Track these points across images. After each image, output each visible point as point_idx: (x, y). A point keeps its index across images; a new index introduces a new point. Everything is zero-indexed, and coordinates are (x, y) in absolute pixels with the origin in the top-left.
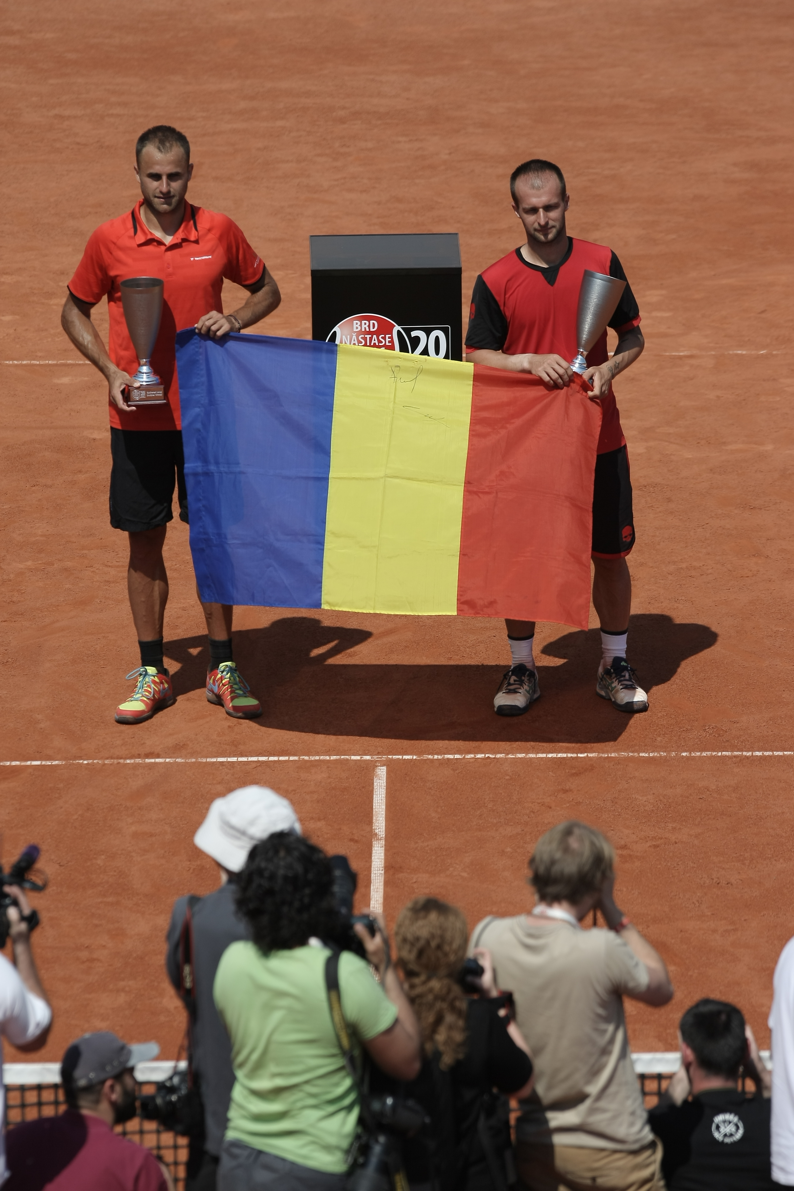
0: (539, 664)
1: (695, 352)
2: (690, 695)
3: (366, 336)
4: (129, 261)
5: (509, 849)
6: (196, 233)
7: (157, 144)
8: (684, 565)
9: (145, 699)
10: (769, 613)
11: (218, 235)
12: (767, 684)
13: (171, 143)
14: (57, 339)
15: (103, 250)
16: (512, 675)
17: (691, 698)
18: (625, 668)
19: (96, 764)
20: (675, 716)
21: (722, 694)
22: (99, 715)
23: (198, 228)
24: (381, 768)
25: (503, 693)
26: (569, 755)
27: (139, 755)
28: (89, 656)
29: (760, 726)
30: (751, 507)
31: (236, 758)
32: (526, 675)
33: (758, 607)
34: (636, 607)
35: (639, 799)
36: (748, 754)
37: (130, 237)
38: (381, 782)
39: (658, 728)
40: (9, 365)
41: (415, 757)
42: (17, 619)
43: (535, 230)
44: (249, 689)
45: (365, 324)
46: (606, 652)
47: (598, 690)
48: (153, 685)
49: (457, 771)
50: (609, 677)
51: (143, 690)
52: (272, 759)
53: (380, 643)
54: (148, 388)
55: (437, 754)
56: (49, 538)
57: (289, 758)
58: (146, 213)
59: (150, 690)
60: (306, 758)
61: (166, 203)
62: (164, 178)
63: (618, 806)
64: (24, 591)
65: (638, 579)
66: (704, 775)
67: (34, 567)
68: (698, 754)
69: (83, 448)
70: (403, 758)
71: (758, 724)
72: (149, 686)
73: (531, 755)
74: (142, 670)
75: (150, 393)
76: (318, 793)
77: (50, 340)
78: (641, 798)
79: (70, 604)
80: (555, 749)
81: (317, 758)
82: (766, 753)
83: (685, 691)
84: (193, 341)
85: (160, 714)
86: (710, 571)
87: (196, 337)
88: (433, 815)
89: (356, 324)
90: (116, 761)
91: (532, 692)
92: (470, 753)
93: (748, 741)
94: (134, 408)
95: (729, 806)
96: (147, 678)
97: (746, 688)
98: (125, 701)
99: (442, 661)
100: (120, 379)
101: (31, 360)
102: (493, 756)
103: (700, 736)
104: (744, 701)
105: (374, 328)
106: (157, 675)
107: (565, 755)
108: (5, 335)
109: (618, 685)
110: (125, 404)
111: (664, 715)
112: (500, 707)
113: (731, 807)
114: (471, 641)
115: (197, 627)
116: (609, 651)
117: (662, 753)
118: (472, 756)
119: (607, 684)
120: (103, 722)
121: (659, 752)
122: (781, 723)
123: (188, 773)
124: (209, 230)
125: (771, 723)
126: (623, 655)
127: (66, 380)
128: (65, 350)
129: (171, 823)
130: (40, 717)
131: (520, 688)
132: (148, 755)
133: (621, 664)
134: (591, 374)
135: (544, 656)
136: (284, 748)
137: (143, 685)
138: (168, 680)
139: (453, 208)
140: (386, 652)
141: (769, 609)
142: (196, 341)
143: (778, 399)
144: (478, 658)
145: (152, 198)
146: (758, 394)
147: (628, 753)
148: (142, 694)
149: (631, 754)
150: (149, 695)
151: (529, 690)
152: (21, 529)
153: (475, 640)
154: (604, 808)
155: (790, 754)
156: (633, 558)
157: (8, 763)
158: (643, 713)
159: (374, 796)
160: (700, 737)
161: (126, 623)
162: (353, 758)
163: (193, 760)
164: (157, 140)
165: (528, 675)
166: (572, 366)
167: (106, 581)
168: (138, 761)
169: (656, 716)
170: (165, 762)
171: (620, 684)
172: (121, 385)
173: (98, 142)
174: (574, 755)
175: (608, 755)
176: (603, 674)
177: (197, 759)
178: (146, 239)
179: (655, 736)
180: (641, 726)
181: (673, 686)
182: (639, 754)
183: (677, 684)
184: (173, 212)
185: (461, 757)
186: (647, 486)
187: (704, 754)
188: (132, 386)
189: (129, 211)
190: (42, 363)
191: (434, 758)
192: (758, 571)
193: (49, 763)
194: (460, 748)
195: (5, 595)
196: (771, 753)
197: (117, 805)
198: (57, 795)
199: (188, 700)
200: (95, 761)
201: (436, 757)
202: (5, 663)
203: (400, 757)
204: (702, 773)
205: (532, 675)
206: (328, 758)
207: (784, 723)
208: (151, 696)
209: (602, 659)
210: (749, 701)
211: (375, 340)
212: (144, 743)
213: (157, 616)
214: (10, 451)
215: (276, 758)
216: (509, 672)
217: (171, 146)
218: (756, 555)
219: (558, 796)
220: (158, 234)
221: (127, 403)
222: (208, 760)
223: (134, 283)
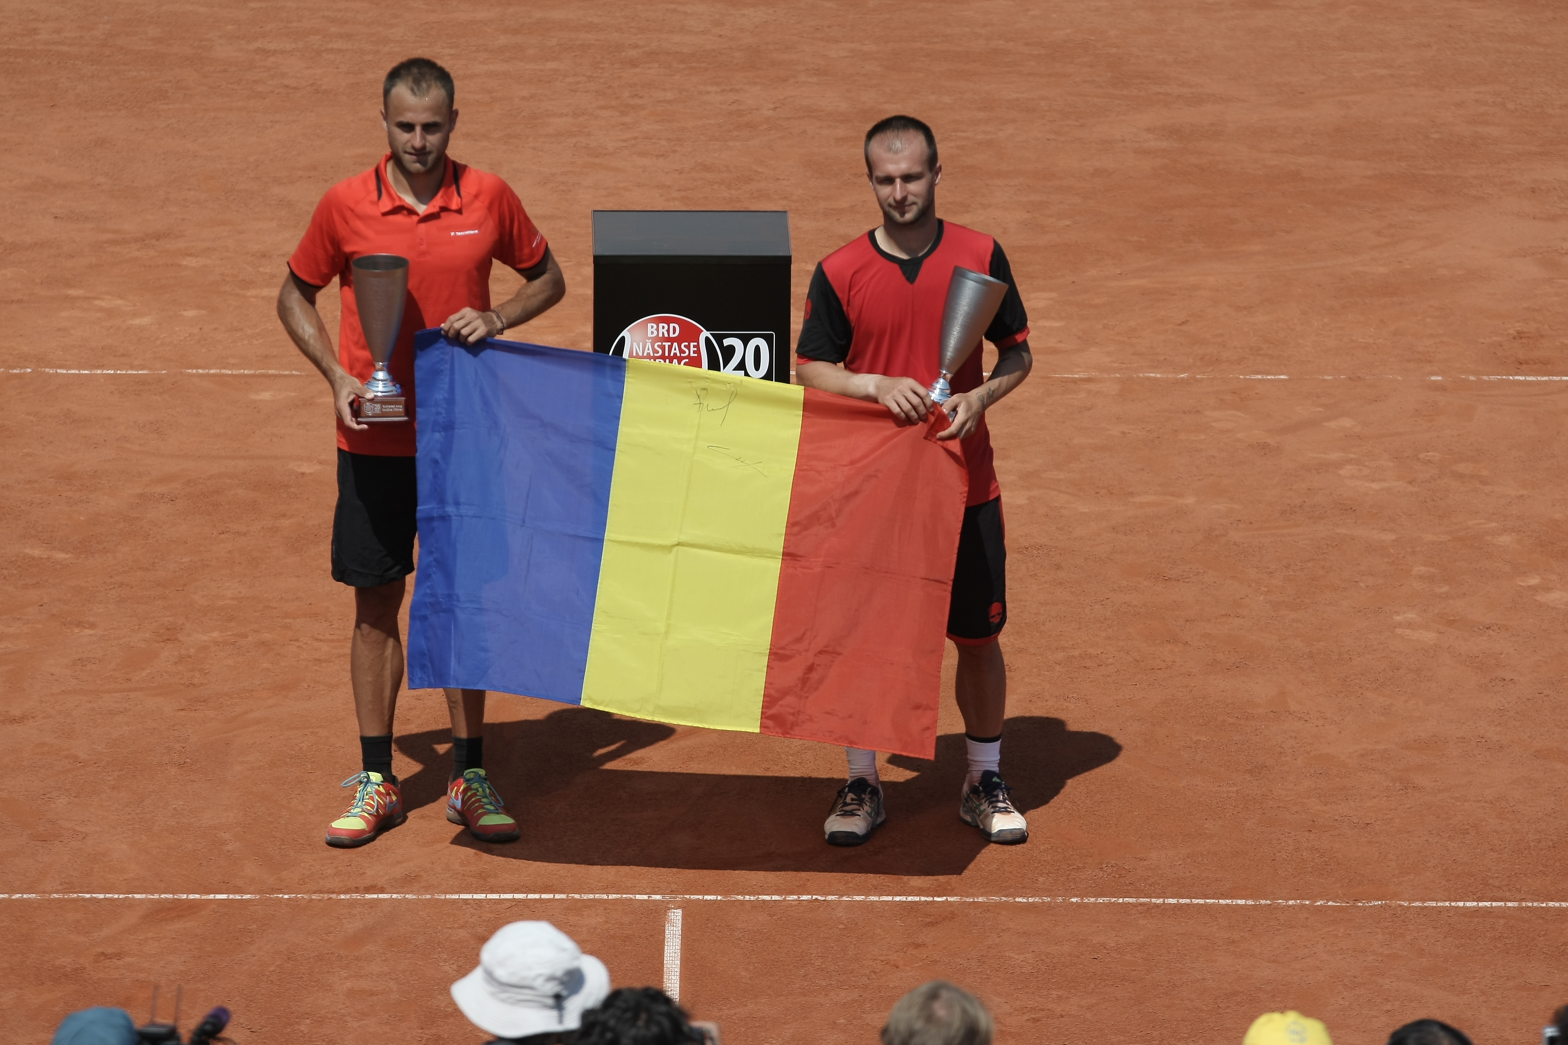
0: (884, 778)
1: (1094, 374)
2: (1083, 823)
3: (664, 344)
4: (369, 233)
5: (842, 1021)
6: (459, 199)
7: (410, 83)
8: (1076, 653)
9: (366, 815)
10: (1188, 716)
11: (487, 203)
12: (1184, 809)
13: (429, 82)
14: (255, 342)
15: (337, 218)
16: (849, 791)
17: (1084, 827)
18: (997, 786)
19: (300, 899)
20: (1063, 849)
21: (1125, 822)
22: (305, 835)
23: (462, 193)
24: (675, 911)
25: (837, 815)
26: (923, 899)
27: (357, 888)
28: (293, 757)
29: (1175, 865)
30: (1165, 578)
31: (485, 895)
32: (867, 793)
33: (1173, 709)
34: (1012, 709)
35: (1014, 958)
36: (1158, 902)
37: (373, 203)
38: (674, 929)
39: (1039, 865)
40: (192, 375)
41: (719, 898)
42: (198, 707)
43: (890, 205)
44: (503, 804)
45: (663, 327)
46: (973, 765)
47: (962, 814)
48: (377, 797)
49: (776, 917)
50: (976, 796)
51: (364, 803)
52: (531, 896)
53: (675, 747)
54: (383, 401)
55: (749, 894)
56: (241, 602)
57: (554, 896)
58: (393, 171)
59: (372, 803)
60: (577, 896)
61: (419, 161)
62: (418, 129)
63: (986, 967)
64: (207, 671)
65: (1015, 670)
66: (1100, 928)
67: (221, 640)
68: (1092, 900)
69: (287, 485)
70: (705, 899)
71: (1171, 862)
72: (372, 798)
73: (873, 897)
74: (362, 775)
75: (387, 406)
76: (592, 942)
77: (245, 342)
78: (1016, 957)
79: (268, 689)
80: (904, 891)
81: (591, 896)
82: (1181, 900)
83: (1076, 818)
84: (438, 345)
85: (386, 835)
86: (1110, 661)
87: (442, 340)
88: (743, 974)
89: (651, 328)
90: (326, 896)
91: (875, 814)
92: (792, 893)
93: (1159, 884)
94: (365, 426)
95: (1133, 969)
96: (369, 787)
97: (1156, 815)
98: (339, 818)
99: (758, 772)
100: (349, 386)
101: (221, 369)
102: (823, 898)
103: (1095, 876)
104: (1154, 832)
105: (674, 333)
106: (383, 784)
107: (917, 899)
108: (187, 335)
109: (988, 807)
110: (354, 419)
111: (1048, 848)
112: (833, 834)
113: (1135, 970)
114: (796, 746)
115: (436, 722)
116: (978, 764)
117: (1046, 898)
118: (795, 897)
119: (973, 806)
120: (309, 845)
121: (1040, 896)
122: (1203, 862)
123: (421, 913)
124: (476, 196)
125: (1189, 861)
126: (996, 769)
127: (266, 396)
128: (266, 357)
129: (398, 979)
130: (227, 836)
131: (859, 810)
132: (369, 890)
133: (993, 780)
134: (953, 404)
135: (891, 766)
136: (547, 882)
137: (364, 796)
138: (397, 791)
139: (778, 179)
140: (684, 759)
141: (1188, 712)
142: (441, 345)
143: (1203, 437)
144: (804, 769)
145: (402, 154)
146: (1176, 431)
147: (999, 897)
148: (362, 808)
149: (1004, 899)
150: (372, 810)
151: (871, 813)
152: (205, 590)
153: (800, 745)
154: (968, 969)
155: (1214, 902)
156: (1009, 641)
157: (184, 896)
158: (1021, 845)
159: (666, 948)
160: (1095, 878)
161: (341, 715)
162: (638, 897)
163: (428, 896)
164: (410, 79)
165: (870, 793)
166: (931, 391)
167: (316, 660)
168: (355, 896)
169: (1038, 850)
170: (391, 899)
171: (990, 806)
172: (349, 394)
173: (312, 85)
174: (930, 899)
175: (974, 899)
176: (969, 793)
177: (432, 895)
178: (393, 205)
179: (1036, 875)
180: (1018, 862)
181: (1060, 811)
182: (1015, 898)
183: (1065, 808)
184: (429, 172)
185: (780, 899)
186: (1029, 548)
187: (1100, 900)
188: (363, 396)
189: (371, 169)
190: (235, 372)
191: (745, 899)
192: (1174, 662)
193: (238, 897)
194: (779, 886)
195: (183, 675)
196: (1188, 901)
197: (328, 954)
198: (248, 940)
199: (422, 817)
200: (299, 896)
201: (747, 898)
202: (182, 764)
203: (700, 897)
204: (1097, 925)
205: (874, 792)
206: (605, 897)
207: (1205, 860)
208: (373, 811)
209: (968, 773)
210: (1160, 832)
211: (675, 349)
212: (364, 873)
213: (387, 702)
214: (192, 487)
215: (537, 896)
216: (844, 788)
217: (429, 87)
218: (1171, 641)
219: (907, 952)
220: (409, 200)
221: (356, 419)
222: (448, 896)
223: (371, 262)
